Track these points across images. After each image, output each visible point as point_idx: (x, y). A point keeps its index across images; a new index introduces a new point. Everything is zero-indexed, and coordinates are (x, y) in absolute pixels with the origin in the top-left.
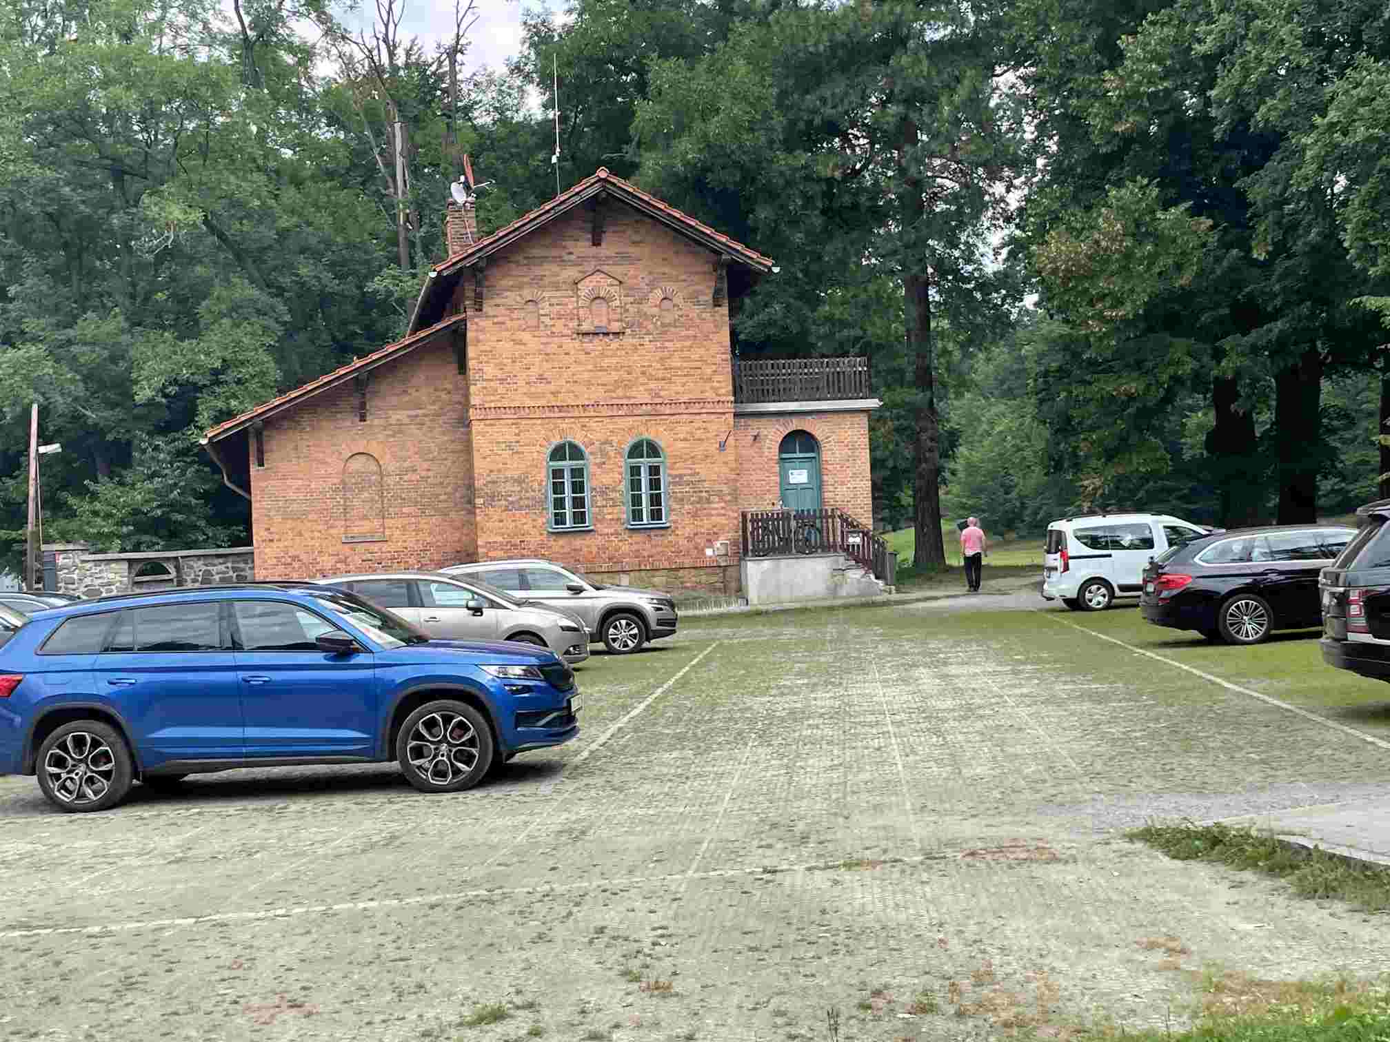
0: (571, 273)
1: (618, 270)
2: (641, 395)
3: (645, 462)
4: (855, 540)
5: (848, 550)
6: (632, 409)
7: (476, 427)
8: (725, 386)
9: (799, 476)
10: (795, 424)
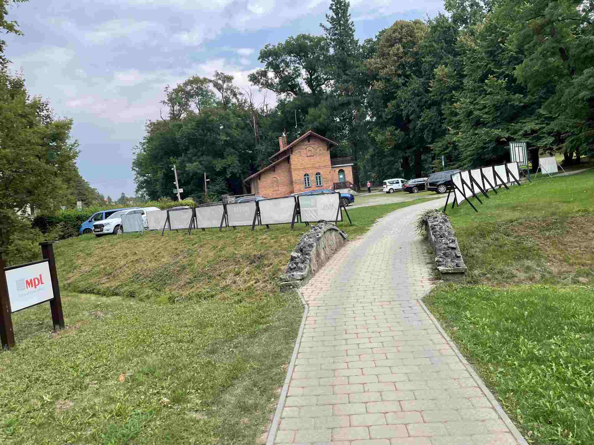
0: (306, 147)
1: (312, 146)
2: (317, 165)
3: (318, 176)
4: (351, 186)
5: (351, 188)
6: (316, 168)
7: (293, 172)
8: (330, 163)
9: (341, 176)
10: (341, 168)
